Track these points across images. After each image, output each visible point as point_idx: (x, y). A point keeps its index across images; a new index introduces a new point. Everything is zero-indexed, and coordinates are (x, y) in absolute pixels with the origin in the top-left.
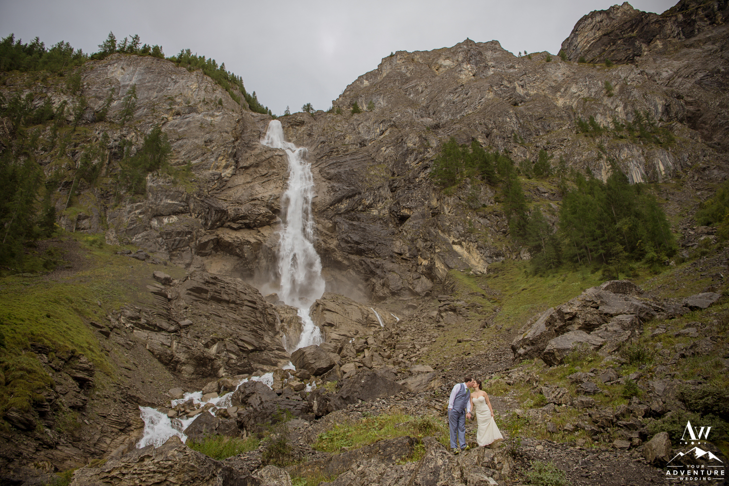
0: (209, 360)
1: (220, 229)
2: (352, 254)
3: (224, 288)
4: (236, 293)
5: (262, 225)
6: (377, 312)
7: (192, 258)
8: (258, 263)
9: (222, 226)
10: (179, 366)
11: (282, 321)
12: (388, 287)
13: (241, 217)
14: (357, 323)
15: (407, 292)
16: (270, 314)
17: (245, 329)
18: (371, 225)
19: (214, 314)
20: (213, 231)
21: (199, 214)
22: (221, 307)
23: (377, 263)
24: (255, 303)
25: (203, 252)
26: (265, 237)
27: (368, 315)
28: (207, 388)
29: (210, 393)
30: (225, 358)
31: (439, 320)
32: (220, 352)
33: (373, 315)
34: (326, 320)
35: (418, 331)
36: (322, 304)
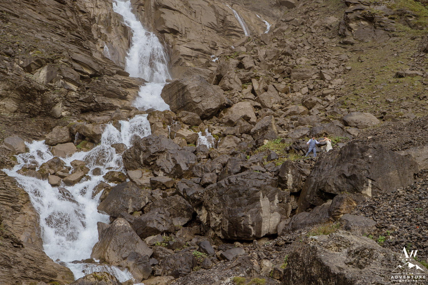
0: (38, 91)
6: (237, 12)
14: (209, 29)
16: (83, 12)
19: (7, 12)
27: (225, 17)
28: (54, 136)
29: (61, 143)
30: (63, 90)
31: (346, 33)
32: (54, 80)
33: (231, 16)
34: (164, 24)
35: (315, 49)
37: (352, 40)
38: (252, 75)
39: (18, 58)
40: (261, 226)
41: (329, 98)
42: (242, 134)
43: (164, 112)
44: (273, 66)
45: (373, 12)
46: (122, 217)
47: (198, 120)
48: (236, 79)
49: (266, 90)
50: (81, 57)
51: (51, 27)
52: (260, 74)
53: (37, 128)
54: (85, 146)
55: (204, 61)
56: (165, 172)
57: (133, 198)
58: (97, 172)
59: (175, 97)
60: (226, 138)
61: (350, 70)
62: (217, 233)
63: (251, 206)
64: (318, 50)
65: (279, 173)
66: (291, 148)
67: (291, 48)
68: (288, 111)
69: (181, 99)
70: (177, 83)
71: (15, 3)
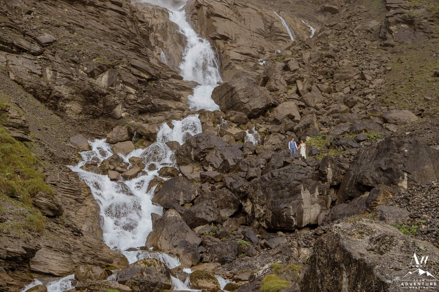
0: (100, 95)
6: (284, 18)
10: (61, 103)
14: (258, 35)
16: (142, 22)
19: (74, 24)
22: (77, 12)
24: (120, 5)
27: (272, 24)
28: (115, 135)
29: (121, 141)
30: (122, 93)
31: (386, 35)
32: (114, 85)
33: (278, 22)
34: (216, 31)
35: (356, 52)
36: (206, 5)
37: (392, 42)
38: (297, 77)
39: (82, 65)
40: (302, 217)
41: (370, 97)
42: (286, 131)
43: (214, 112)
44: (316, 68)
45: (412, 16)
46: (174, 208)
47: (246, 119)
48: (281, 80)
49: (310, 90)
50: (139, 62)
51: (112, 36)
52: (305, 75)
53: (100, 128)
54: (142, 144)
55: (252, 64)
56: (214, 167)
57: (183, 191)
58: (152, 167)
59: (224, 98)
60: (271, 135)
61: (390, 70)
62: (261, 223)
63: (292, 198)
64: (359, 53)
65: (319, 167)
66: (331, 144)
67: (334, 50)
68: (331, 110)
69: (230, 99)
70: (226, 85)
71: (81, 15)
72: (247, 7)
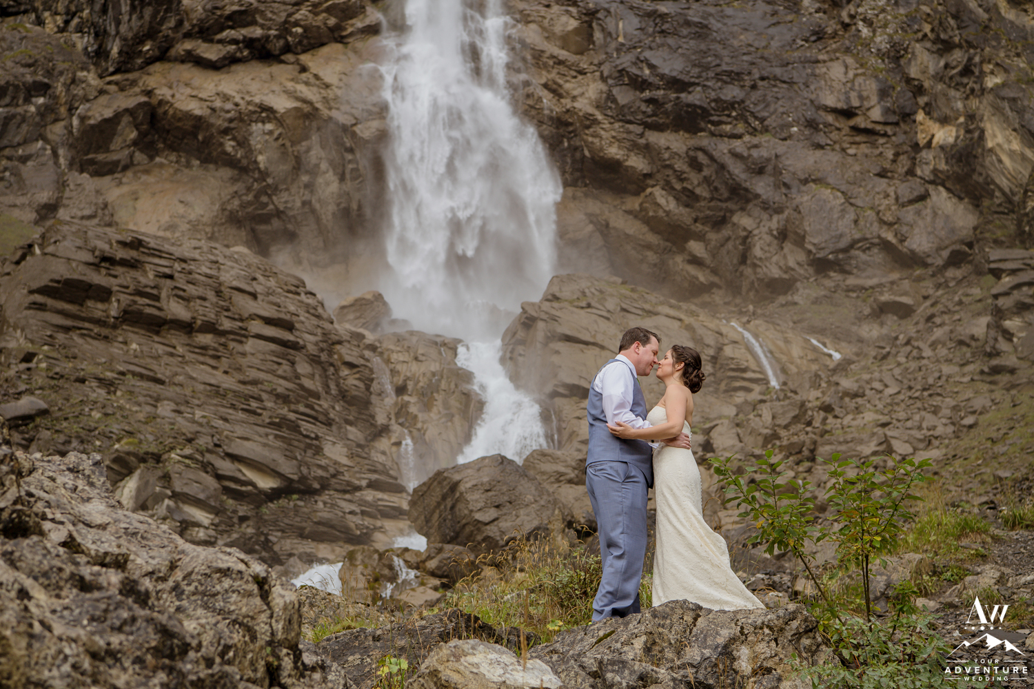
1: (157, 67)
2: (659, 128)
3: (171, 277)
4: (218, 293)
5: (314, 41)
6: (756, 336)
7: (62, 185)
8: (309, 186)
9: (162, 56)
11: (401, 390)
12: (800, 241)
13: (230, 17)
15: (877, 256)
16: (351, 366)
17: (252, 419)
18: (729, 11)
19: (134, 374)
20: (131, 76)
21: (70, 15)
22: (161, 349)
23: (755, 153)
24: (289, 327)
25: (101, 157)
26: (327, 86)
27: (720, 349)
31: (997, 346)
32: (149, 503)
33: (736, 345)
34: (556, 375)
35: (909, 394)
36: (544, 316)
37: (1011, 360)
44: (778, 438)
51: (235, 396)
59: (436, 516)
61: (971, 426)
69: (450, 517)
71: (172, 355)
72: (656, 314)
